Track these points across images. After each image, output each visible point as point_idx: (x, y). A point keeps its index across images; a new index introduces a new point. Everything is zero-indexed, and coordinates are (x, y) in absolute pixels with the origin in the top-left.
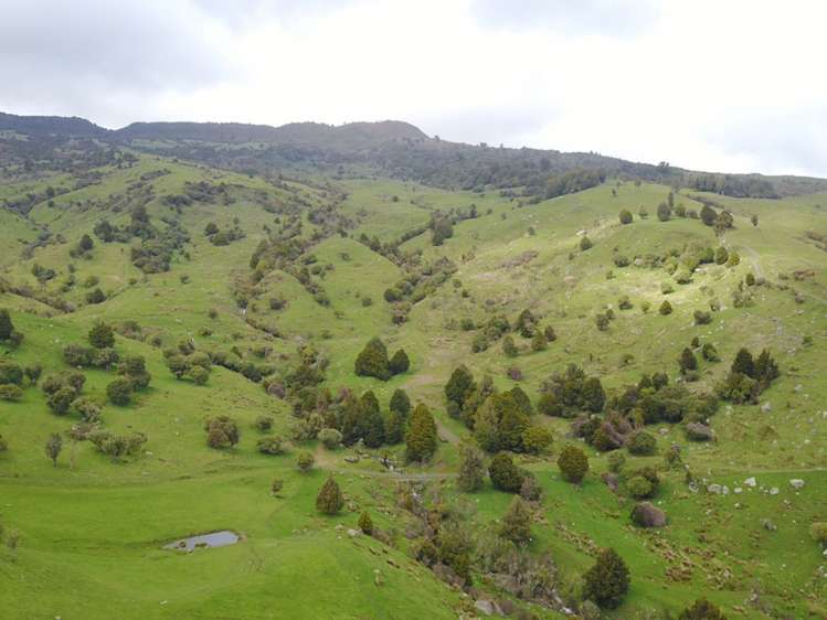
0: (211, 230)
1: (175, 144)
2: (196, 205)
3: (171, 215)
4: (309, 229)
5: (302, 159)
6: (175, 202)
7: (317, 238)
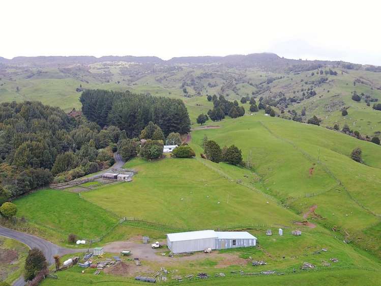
0: (209, 84)
1: (189, 64)
2: (204, 79)
3: (199, 81)
4: (234, 82)
5: (233, 67)
6: (199, 78)
7: (237, 84)
